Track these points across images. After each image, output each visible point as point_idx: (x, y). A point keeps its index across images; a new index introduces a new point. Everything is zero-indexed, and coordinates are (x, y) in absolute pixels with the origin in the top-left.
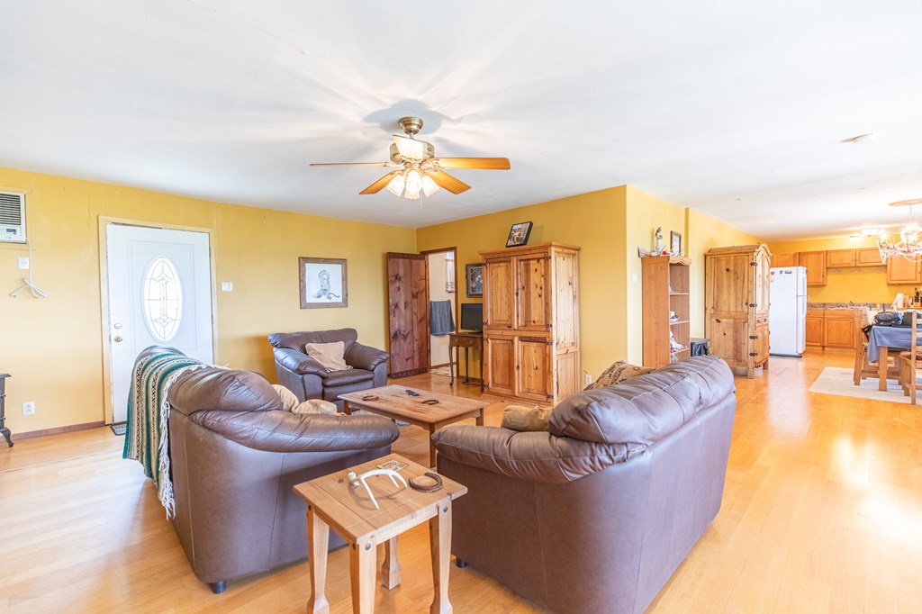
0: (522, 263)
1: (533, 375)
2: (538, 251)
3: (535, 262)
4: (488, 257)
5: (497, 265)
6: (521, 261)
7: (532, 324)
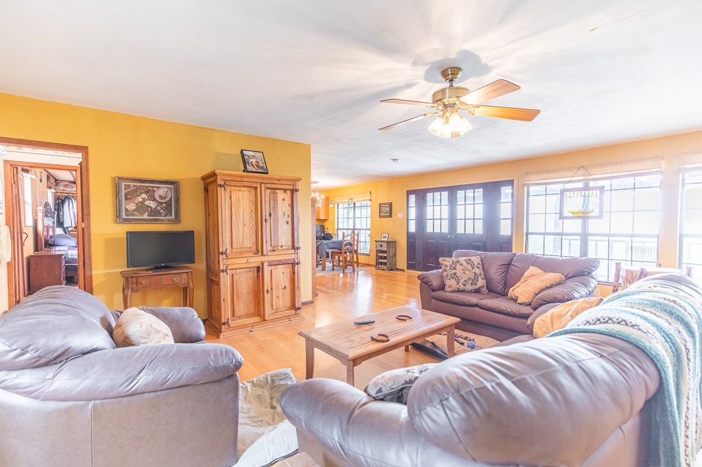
0: (269, 191)
1: (281, 295)
2: (286, 183)
3: (282, 192)
4: (226, 178)
5: (237, 188)
6: (267, 188)
7: (280, 248)
